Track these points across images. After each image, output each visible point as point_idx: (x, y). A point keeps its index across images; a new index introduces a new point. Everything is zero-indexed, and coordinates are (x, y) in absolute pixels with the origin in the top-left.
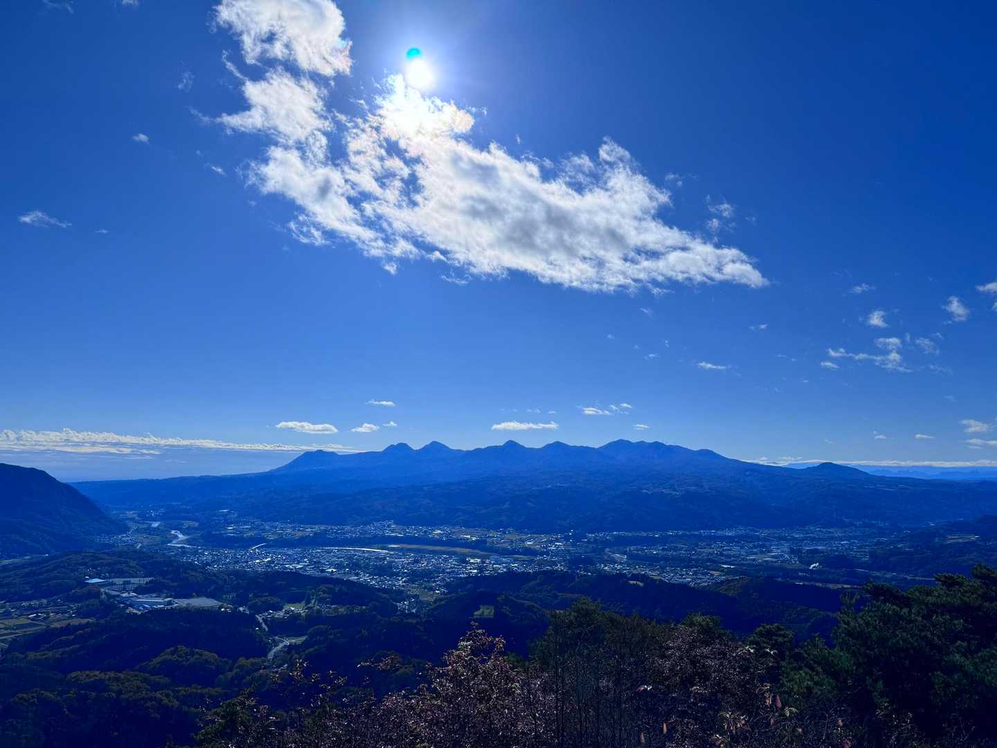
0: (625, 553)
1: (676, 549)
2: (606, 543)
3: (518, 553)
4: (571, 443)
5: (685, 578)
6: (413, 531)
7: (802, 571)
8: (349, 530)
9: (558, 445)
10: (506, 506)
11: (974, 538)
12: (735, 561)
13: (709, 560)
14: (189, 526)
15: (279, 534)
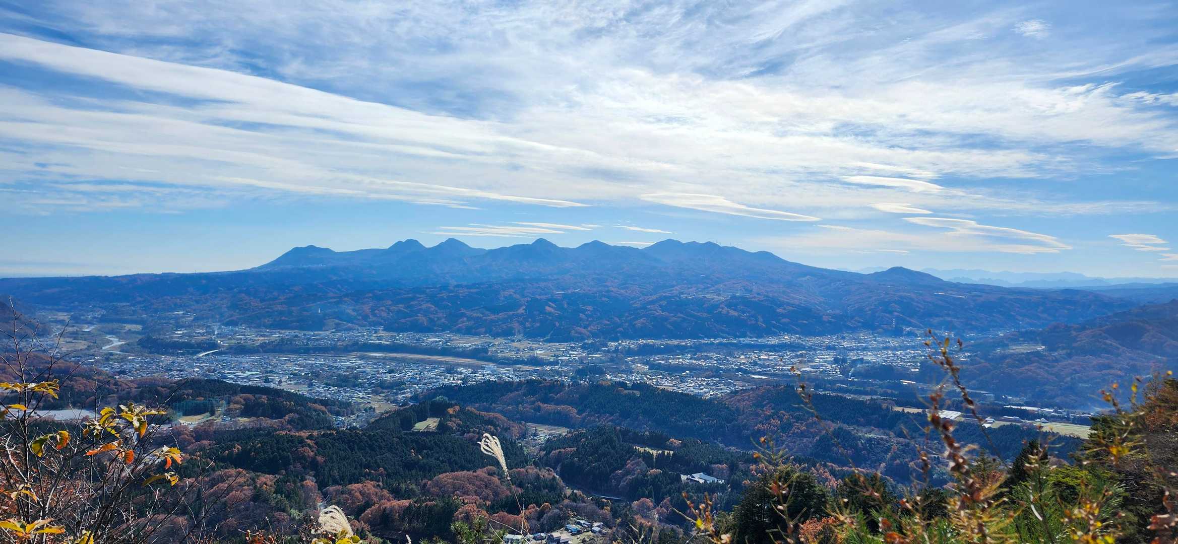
0: (647, 363)
1: (706, 358)
2: (629, 352)
3: (523, 362)
4: (611, 243)
5: (702, 389)
6: (403, 338)
7: (842, 382)
8: (326, 335)
9: (596, 245)
10: (521, 311)
11: (1041, 348)
12: (769, 371)
13: (740, 370)
14: (130, 330)
15: (237, 339)
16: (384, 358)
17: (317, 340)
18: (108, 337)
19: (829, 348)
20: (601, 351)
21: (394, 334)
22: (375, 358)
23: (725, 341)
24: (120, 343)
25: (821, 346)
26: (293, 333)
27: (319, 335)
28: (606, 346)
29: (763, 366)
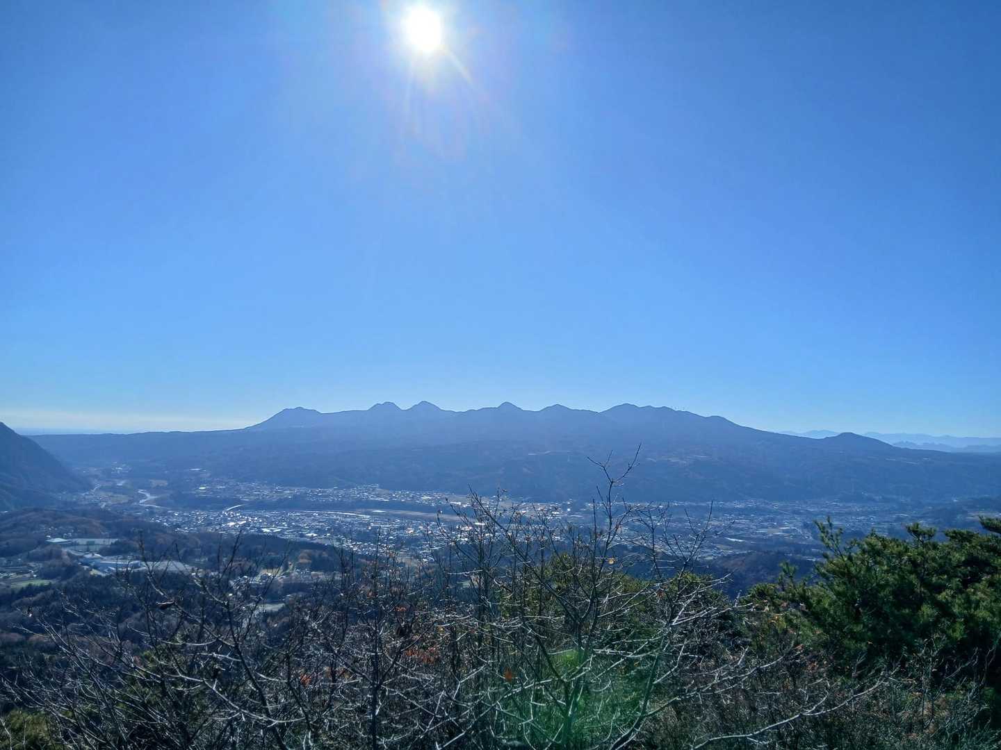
4: (571, 407)
6: (398, 496)
7: (815, 547)
8: (332, 493)
9: (558, 408)
12: (744, 534)
14: (158, 486)
15: (256, 495)
16: (387, 515)
17: (326, 496)
18: (140, 491)
19: (796, 512)
20: (580, 511)
21: (390, 492)
22: (379, 514)
23: (694, 504)
24: (154, 497)
25: (786, 511)
26: (303, 490)
27: (325, 492)
28: (585, 507)
29: (738, 530)
